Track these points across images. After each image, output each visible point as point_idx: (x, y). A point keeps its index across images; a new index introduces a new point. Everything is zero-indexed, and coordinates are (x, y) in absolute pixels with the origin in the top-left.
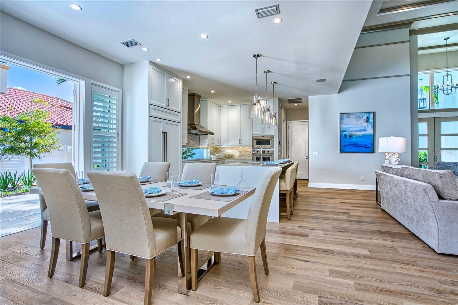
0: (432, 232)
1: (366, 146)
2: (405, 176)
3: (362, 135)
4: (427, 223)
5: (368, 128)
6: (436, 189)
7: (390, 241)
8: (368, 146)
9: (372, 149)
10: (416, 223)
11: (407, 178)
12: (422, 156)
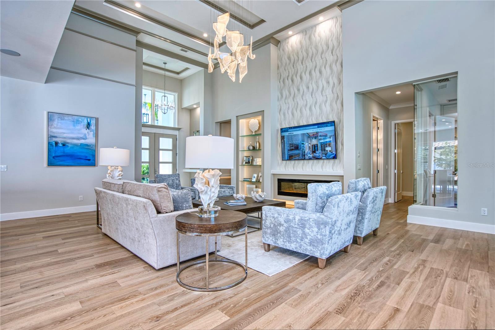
0: (152, 250)
1: (86, 158)
2: (127, 192)
3: (81, 144)
4: (147, 241)
5: (88, 135)
6: (155, 204)
7: (110, 274)
8: (88, 158)
9: (94, 162)
10: (137, 243)
11: (129, 194)
12: (145, 169)
